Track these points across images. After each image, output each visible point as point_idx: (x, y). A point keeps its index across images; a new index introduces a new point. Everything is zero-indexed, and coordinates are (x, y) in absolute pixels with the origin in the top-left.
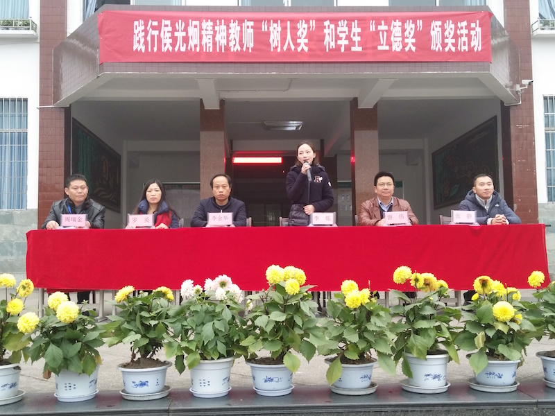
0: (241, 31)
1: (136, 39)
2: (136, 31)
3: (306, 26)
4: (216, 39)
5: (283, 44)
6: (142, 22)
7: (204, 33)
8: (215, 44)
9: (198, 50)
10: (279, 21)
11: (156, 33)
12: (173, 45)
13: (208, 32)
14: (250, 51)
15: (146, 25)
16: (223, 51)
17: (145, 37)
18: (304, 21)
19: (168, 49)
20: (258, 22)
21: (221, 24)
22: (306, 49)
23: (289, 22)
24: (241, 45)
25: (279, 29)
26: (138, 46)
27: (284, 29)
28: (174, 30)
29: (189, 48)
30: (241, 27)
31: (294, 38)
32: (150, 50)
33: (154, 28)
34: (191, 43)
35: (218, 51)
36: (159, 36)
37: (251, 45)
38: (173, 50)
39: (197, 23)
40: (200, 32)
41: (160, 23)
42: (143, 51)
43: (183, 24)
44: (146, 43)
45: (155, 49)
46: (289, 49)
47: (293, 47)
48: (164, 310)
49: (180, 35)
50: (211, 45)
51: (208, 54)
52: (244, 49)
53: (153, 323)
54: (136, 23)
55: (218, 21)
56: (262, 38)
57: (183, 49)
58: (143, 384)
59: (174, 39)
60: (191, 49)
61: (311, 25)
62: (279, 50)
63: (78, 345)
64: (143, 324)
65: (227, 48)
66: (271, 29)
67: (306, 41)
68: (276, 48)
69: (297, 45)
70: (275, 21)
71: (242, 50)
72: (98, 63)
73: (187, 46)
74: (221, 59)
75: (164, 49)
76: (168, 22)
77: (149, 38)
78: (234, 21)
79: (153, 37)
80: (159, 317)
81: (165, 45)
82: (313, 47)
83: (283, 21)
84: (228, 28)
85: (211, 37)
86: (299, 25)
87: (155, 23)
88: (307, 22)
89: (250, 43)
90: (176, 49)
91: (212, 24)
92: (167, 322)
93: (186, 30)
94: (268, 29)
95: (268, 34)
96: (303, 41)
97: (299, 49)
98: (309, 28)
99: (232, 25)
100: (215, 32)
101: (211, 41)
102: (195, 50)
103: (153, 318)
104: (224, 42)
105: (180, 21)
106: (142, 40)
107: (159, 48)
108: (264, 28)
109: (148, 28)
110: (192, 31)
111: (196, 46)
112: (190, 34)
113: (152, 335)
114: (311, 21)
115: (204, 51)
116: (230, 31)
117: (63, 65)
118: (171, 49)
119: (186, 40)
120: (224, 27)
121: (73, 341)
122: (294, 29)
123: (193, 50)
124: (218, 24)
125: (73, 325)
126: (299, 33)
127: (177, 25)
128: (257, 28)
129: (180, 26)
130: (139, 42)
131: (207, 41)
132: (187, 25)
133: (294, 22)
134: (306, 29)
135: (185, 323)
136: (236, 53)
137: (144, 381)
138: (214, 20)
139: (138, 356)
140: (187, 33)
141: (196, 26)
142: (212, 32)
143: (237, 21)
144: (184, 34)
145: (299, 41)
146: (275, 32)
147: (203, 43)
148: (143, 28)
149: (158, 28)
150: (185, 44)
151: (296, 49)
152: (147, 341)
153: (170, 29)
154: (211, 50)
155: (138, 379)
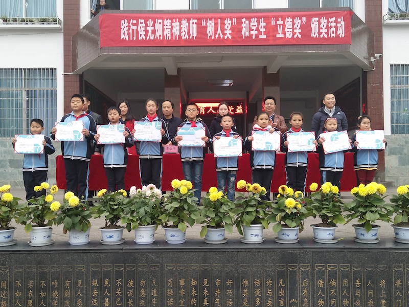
0: (189, 26)
1: (122, 32)
2: (122, 27)
3: (230, 22)
4: (173, 31)
5: (215, 34)
6: (126, 21)
7: (165, 27)
8: (172, 34)
9: (161, 38)
10: (213, 19)
11: (135, 28)
12: (146, 35)
13: (168, 27)
14: (194, 39)
15: (129, 23)
16: (177, 39)
17: (128, 30)
18: (229, 19)
20: (199, 20)
21: (176, 21)
22: (230, 37)
23: (219, 20)
24: (189, 35)
25: (213, 24)
26: (124, 36)
27: (216, 24)
28: (147, 25)
29: (156, 37)
30: (189, 23)
31: (223, 30)
32: (131, 39)
33: (134, 25)
34: (157, 34)
35: (174, 39)
36: (137, 30)
37: (195, 35)
38: (146, 39)
39: (161, 21)
40: (163, 27)
41: (138, 21)
42: (127, 39)
43: (152, 22)
44: (129, 34)
45: (135, 38)
46: (219, 37)
47: (222, 36)
48: (121, 201)
49: (150, 29)
50: (170, 35)
51: (168, 41)
52: (191, 37)
53: (115, 207)
54: (123, 22)
55: (174, 20)
56: (202, 30)
57: (152, 38)
58: (111, 237)
59: (147, 31)
60: (157, 38)
61: (233, 21)
62: (213, 38)
63: (79, 217)
64: (111, 208)
65: (180, 37)
66: (208, 24)
67: (230, 32)
68: (211, 36)
69: (224, 34)
70: (211, 19)
71: (189, 38)
72: (100, 47)
73: (155, 36)
74: (176, 44)
75: (140, 38)
76: (143, 21)
77: (131, 31)
78: (184, 20)
79: (133, 30)
80: (119, 204)
81: (141, 35)
82: (235, 36)
83: (216, 19)
84: (181, 24)
85: (170, 30)
86: (226, 22)
87: (135, 22)
88: (231, 19)
89: (194, 34)
90: (148, 38)
91: (170, 21)
92: (123, 207)
93: (154, 26)
94: (206, 24)
95: (206, 27)
96: (228, 32)
97: (226, 37)
98: (232, 23)
99: (183, 22)
100: (172, 27)
101: (170, 32)
102: (160, 38)
103: (116, 205)
104: (178, 33)
105: (150, 20)
106: (126, 33)
107: (137, 37)
108: (204, 24)
109: (130, 25)
110: (158, 27)
111: (160, 36)
112: (156, 29)
113: (115, 213)
114: (233, 19)
115: (166, 39)
116: (182, 26)
117: (78, 47)
118: (144, 38)
119: (154, 32)
120: (178, 23)
121: (77, 215)
122: (223, 24)
124: (174, 21)
125: (77, 208)
126: (226, 27)
127: (148, 22)
128: (199, 24)
129: (150, 23)
130: (124, 33)
131: (167, 32)
132: (155, 22)
133: (223, 19)
134: (230, 24)
135: (131, 208)
136: (186, 40)
137: (111, 235)
138: (171, 19)
139: (109, 223)
140: (154, 28)
141: (160, 23)
142: (170, 27)
143: (186, 20)
144: (153, 28)
145: (225, 32)
146: (210, 26)
147: (165, 34)
148: (127, 24)
149: (137, 25)
150: (153, 35)
151: (224, 37)
152: (113, 216)
153: (144, 25)
154: (170, 39)
155: (108, 235)
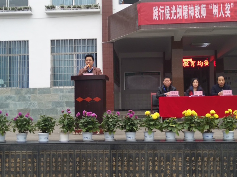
0: (200, 9)
1: (154, 14)
2: (154, 11)
3: (229, 5)
4: (189, 13)
5: (219, 14)
6: (157, 7)
7: (184, 10)
8: (188, 15)
9: (181, 18)
10: (217, 4)
11: (163, 11)
12: (170, 16)
14: (204, 18)
15: (159, 8)
16: (192, 18)
17: (158, 13)
18: (228, 4)
19: (168, 18)
20: (207, 5)
21: (191, 6)
22: (229, 16)
23: (221, 4)
24: (200, 15)
25: (217, 7)
26: (155, 17)
27: (219, 7)
28: (171, 10)
29: (177, 17)
30: (200, 7)
31: (224, 11)
32: (160, 19)
33: (162, 9)
34: (178, 15)
35: (190, 18)
36: (164, 13)
37: (205, 15)
39: (180, 6)
40: (182, 10)
41: (165, 7)
42: (158, 19)
43: (175, 7)
44: (159, 16)
45: (163, 19)
46: (222, 16)
49: (173, 12)
50: (187, 16)
51: (186, 20)
52: (202, 17)
54: (154, 8)
55: (190, 5)
56: (209, 12)
57: (175, 18)
59: (171, 14)
60: (178, 18)
61: (232, 5)
62: (217, 17)
65: (194, 17)
66: (214, 8)
67: (230, 12)
68: (216, 16)
69: (225, 14)
70: (215, 4)
71: (201, 17)
73: (176, 17)
74: (192, 22)
75: (167, 18)
76: (168, 7)
77: (160, 14)
78: (197, 5)
79: (161, 13)
81: (167, 16)
82: (233, 15)
83: (219, 4)
84: (194, 8)
85: (187, 12)
86: (226, 5)
87: (163, 7)
88: (230, 4)
89: (204, 14)
90: (172, 18)
91: (187, 6)
93: (176, 9)
94: (212, 7)
95: (212, 10)
96: (228, 12)
98: (231, 6)
99: (196, 6)
100: (189, 10)
101: (187, 14)
104: (192, 14)
105: (173, 6)
106: (157, 15)
107: (164, 18)
108: (210, 7)
109: (159, 10)
110: (179, 10)
111: (180, 16)
112: (178, 11)
115: (184, 18)
118: (169, 18)
119: (176, 14)
120: (192, 8)
122: (224, 7)
123: (179, 18)
124: (190, 6)
126: (226, 9)
127: (172, 7)
128: (207, 7)
129: (173, 8)
130: (156, 16)
131: (185, 14)
132: (176, 8)
133: (224, 4)
134: (229, 7)
136: (198, 19)
140: (176, 11)
141: (180, 8)
142: (187, 10)
143: (198, 5)
144: (175, 11)
145: (226, 12)
146: (215, 9)
147: (183, 15)
148: (157, 9)
149: (164, 9)
150: (175, 16)
151: (225, 16)
153: (169, 9)
154: (187, 18)
